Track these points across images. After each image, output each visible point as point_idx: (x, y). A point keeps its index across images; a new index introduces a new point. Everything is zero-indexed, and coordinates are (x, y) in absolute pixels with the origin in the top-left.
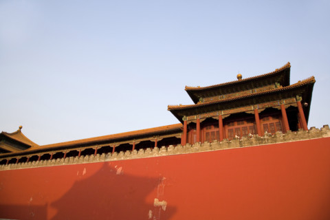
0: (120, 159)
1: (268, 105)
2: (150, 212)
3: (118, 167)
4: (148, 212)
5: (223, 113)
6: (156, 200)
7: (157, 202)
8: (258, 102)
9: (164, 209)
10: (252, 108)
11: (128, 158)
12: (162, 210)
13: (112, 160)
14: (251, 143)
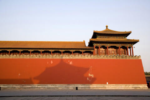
0: (70, 58)
1: (123, 45)
2: (88, 78)
3: (70, 61)
4: (87, 78)
5: (108, 45)
6: (89, 74)
7: (90, 75)
8: (120, 44)
9: (93, 77)
10: (118, 45)
11: (74, 58)
12: (92, 78)
13: (66, 58)
14: (120, 58)
